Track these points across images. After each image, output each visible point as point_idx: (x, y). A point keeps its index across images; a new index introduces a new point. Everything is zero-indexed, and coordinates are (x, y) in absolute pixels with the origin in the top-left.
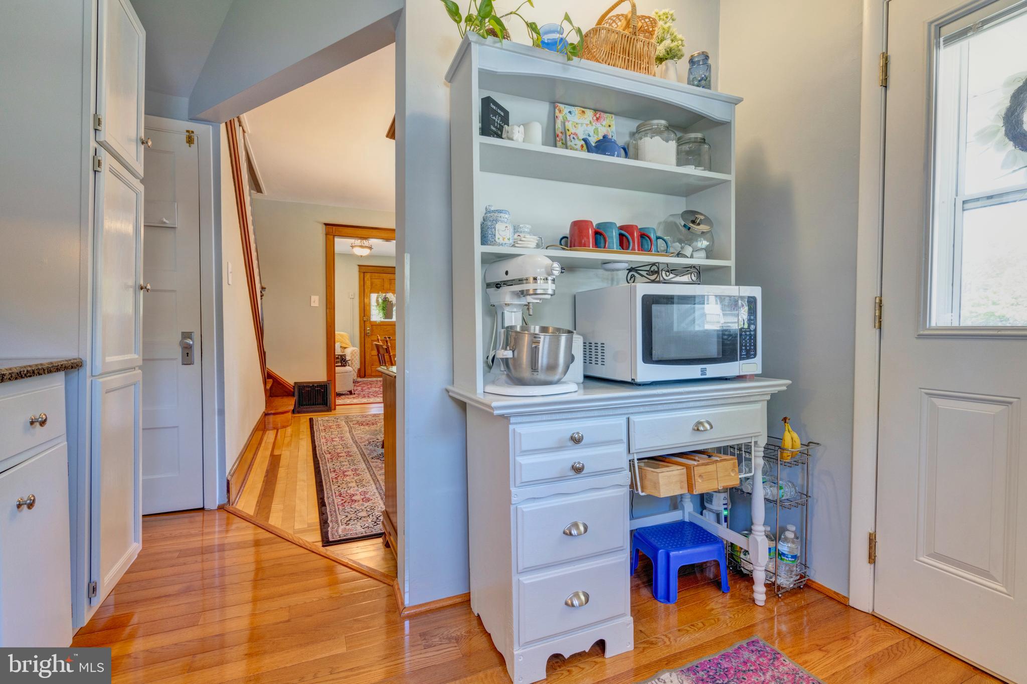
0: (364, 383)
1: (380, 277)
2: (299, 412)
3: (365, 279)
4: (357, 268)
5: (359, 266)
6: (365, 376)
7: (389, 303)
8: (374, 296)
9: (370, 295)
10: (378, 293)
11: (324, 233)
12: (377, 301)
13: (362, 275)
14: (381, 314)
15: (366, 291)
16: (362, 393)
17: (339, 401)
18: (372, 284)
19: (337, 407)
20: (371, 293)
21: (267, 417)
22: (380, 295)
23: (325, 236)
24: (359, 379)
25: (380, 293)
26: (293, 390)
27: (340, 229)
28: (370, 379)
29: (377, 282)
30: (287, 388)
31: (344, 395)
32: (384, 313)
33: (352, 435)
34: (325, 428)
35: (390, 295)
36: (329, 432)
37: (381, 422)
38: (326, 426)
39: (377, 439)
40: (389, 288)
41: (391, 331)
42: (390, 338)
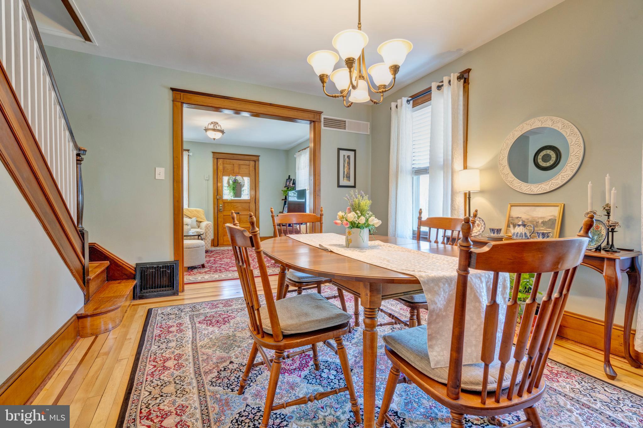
0: (217, 252)
1: (230, 162)
2: (141, 298)
3: (218, 164)
4: (211, 155)
5: (213, 152)
6: (218, 245)
7: (238, 184)
8: (225, 179)
9: (222, 178)
10: (229, 176)
11: (171, 99)
12: (228, 183)
13: (216, 160)
14: (232, 194)
15: (219, 174)
16: (214, 265)
17: (188, 278)
18: (224, 168)
19: (186, 287)
20: (223, 176)
21: (81, 320)
22: (231, 178)
23: (172, 102)
24: (213, 249)
25: (231, 175)
26: (134, 272)
27: (189, 96)
28: (222, 248)
29: (229, 167)
30: (127, 270)
31: (196, 268)
32: (234, 192)
33: (195, 350)
34: (161, 331)
35: (239, 178)
36: (164, 342)
37: (234, 318)
38: (164, 326)
39: (231, 362)
40: (238, 171)
41: (240, 208)
42: (239, 213)
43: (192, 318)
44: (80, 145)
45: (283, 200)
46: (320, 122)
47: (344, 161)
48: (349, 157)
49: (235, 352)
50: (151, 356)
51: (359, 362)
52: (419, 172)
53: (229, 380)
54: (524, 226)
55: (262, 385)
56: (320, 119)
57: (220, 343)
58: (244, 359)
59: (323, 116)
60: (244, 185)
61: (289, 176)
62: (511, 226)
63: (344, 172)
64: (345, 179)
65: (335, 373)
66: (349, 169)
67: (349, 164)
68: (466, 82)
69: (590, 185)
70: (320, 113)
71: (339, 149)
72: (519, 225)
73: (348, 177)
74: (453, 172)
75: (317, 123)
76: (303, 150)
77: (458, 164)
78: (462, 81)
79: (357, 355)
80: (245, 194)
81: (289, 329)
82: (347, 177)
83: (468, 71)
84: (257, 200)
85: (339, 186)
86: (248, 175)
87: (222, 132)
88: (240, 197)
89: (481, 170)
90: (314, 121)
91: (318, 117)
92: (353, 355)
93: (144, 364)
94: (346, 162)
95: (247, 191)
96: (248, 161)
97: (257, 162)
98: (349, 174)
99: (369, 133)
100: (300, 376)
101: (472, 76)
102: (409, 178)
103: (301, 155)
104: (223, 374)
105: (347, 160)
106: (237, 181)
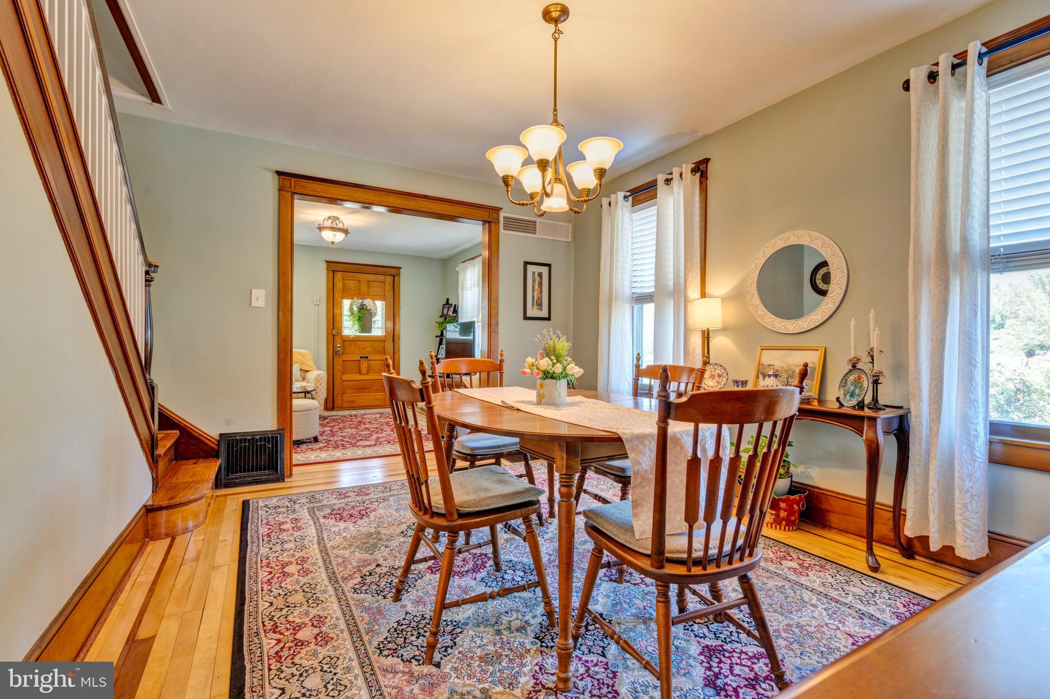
0: (333, 419)
1: (355, 277)
2: (227, 486)
3: (335, 279)
4: (324, 265)
5: (326, 261)
6: (333, 409)
7: (366, 312)
8: (346, 303)
9: (341, 301)
10: (353, 298)
11: (277, 187)
12: (351, 309)
13: (331, 274)
14: (357, 327)
15: (337, 295)
16: (332, 439)
17: (298, 458)
18: (344, 288)
19: (294, 469)
20: (343, 297)
21: (151, 515)
22: (355, 302)
23: (277, 192)
24: (327, 414)
25: (355, 298)
26: (215, 447)
27: (303, 182)
28: (341, 413)
29: (352, 284)
30: (206, 444)
31: (305, 443)
32: (360, 325)
33: (324, 551)
34: (270, 529)
35: (368, 302)
36: (277, 543)
37: (375, 510)
38: (272, 523)
39: (378, 565)
40: (367, 292)
41: (370, 349)
42: (367, 357)
43: (311, 511)
44: (151, 259)
45: (437, 337)
46: (499, 222)
47: (534, 281)
48: (540, 275)
49: (381, 553)
50: (261, 561)
51: (554, 561)
52: (642, 299)
53: (379, 586)
54: (776, 376)
55: (424, 590)
56: (498, 219)
57: (358, 543)
58: (395, 560)
59: (502, 215)
60: (375, 313)
61: (448, 300)
62: (761, 376)
63: (533, 297)
64: (535, 307)
65: (522, 574)
66: (541, 292)
67: (541, 285)
68: (704, 176)
69: (852, 323)
70: (498, 210)
71: (526, 263)
72: (770, 376)
73: (540, 305)
74: (686, 301)
75: (493, 225)
76: (469, 260)
77: (694, 291)
78: (698, 174)
79: (551, 552)
80: (378, 328)
81: (466, 505)
82: (538, 305)
83: (706, 161)
84: (396, 337)
85: (526, 318)
86: (383, 298)
87: (346, 232)
88: (370, 332)
89: (724, 299)
90: (489, 222)
91: (495, 215)
92: (546, 553)
93: (254, 570)
94: (537, 282)
95: (380, 323)
96: (383, 277)
97: (396, 278)
98: (541, 300)
99: (570, 240)
100: (475, 579)
101: (712, 168)
102: (627, 308)
103: (466, 267)
104: (369, 580)
105: (538, 278)
106: (364, 307)
